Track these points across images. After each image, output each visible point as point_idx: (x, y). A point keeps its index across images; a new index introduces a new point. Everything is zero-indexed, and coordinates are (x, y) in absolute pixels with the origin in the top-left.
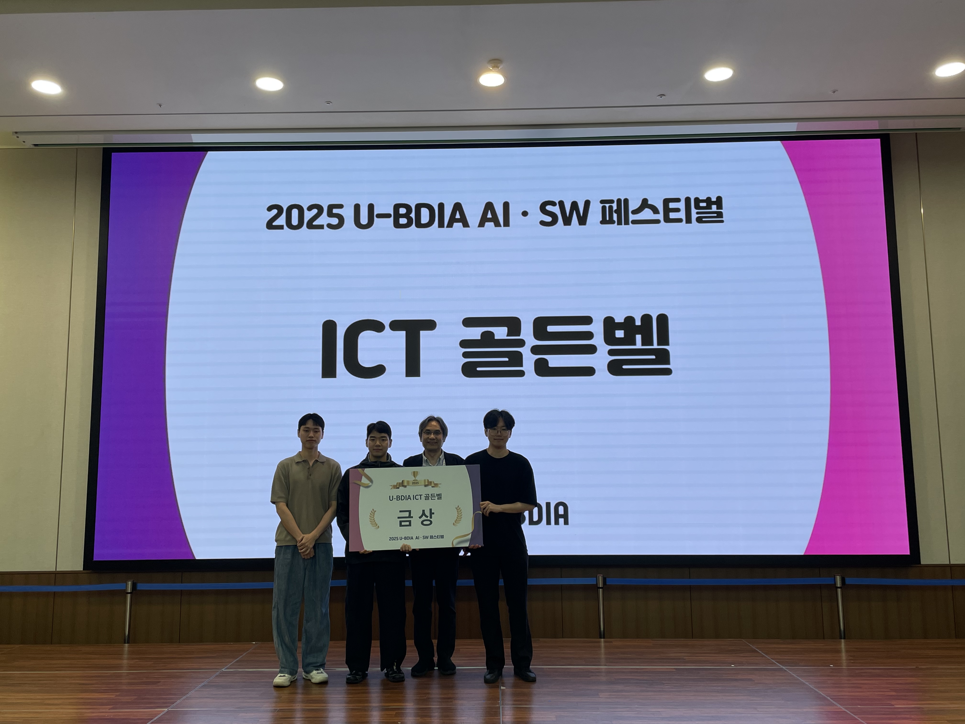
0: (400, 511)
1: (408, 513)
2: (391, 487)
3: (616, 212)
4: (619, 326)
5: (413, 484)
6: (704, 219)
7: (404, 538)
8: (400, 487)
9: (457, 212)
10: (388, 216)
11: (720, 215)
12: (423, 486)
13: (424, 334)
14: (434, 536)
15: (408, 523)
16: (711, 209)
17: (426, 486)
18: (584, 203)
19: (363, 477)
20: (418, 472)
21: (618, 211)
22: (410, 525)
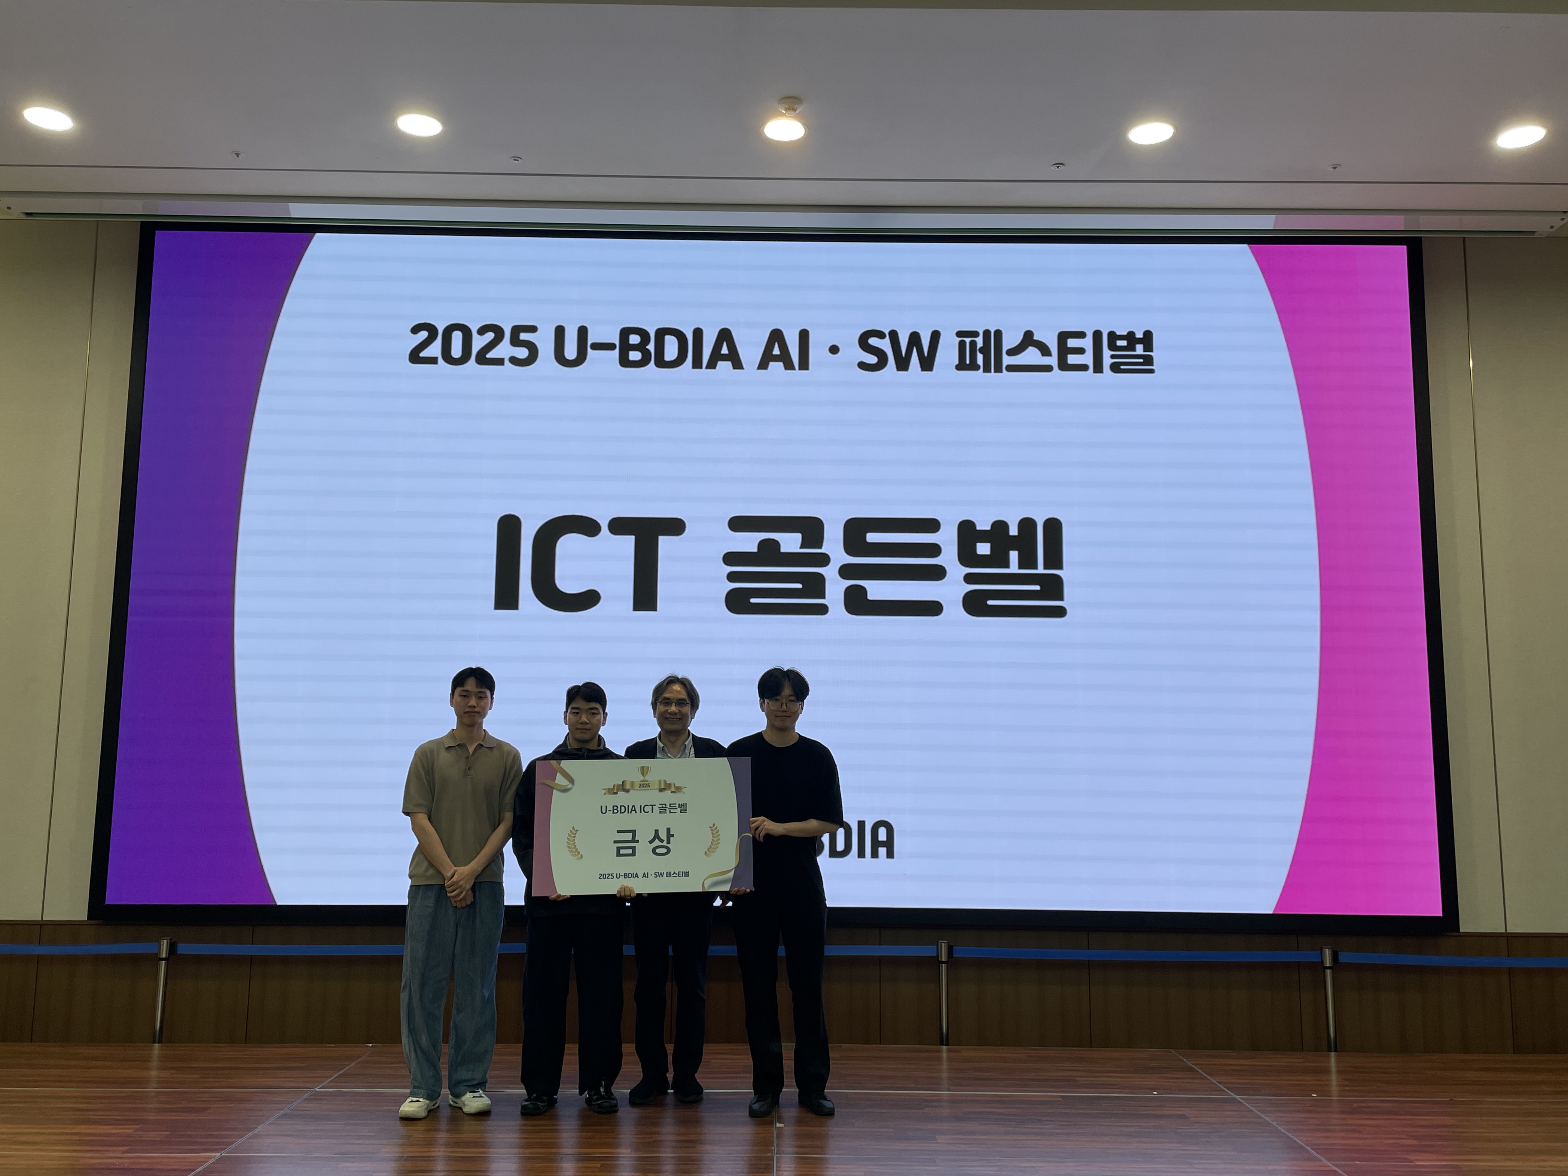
0: (619, 832)
1: (631, 834)
2: (605, 791)
3: (981, 350)
4: (983, 536)
5: (640, 787)
6: (1122, 367)
7: (623, 875)
8: (618, 793)
9: (723, 343)
10: (610, 347)
11: (1149, 360)
12: (657, 791)
13: (664, 542)
14: (672, 873)
15: (630, 851)
16: (1134, 350)
17: (661, 790)
18: (930, 335)
19: (558, 774)
20: (648, 767)
21: (985, 350)
22: (633, 854)
